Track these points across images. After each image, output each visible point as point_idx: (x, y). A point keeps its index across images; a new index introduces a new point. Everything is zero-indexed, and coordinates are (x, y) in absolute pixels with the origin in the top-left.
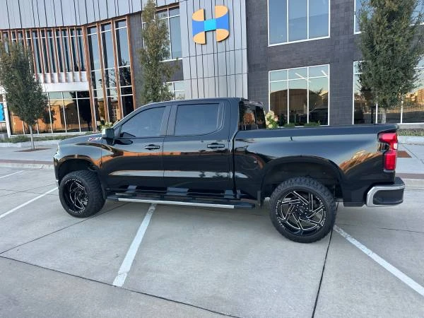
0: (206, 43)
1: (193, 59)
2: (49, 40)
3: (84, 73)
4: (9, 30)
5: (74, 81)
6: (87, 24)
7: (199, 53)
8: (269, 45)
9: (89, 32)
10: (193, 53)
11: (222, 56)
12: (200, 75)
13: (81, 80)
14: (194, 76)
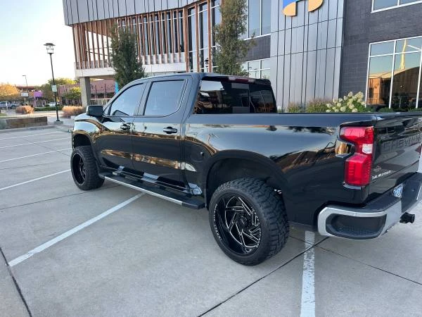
0: (296, 15)
1: (282, 34)
2: (156, 24)
3: (183, 54)
4: (127, 17)
5: (174, 61)
6: (188, 6)
7: (288, 26)
8: (373, 12)
9: (189, 13)
10: (282, 27)
11: (313, 28)
12: (288, 51)
13: (180, 61)
14: (281, 52)
